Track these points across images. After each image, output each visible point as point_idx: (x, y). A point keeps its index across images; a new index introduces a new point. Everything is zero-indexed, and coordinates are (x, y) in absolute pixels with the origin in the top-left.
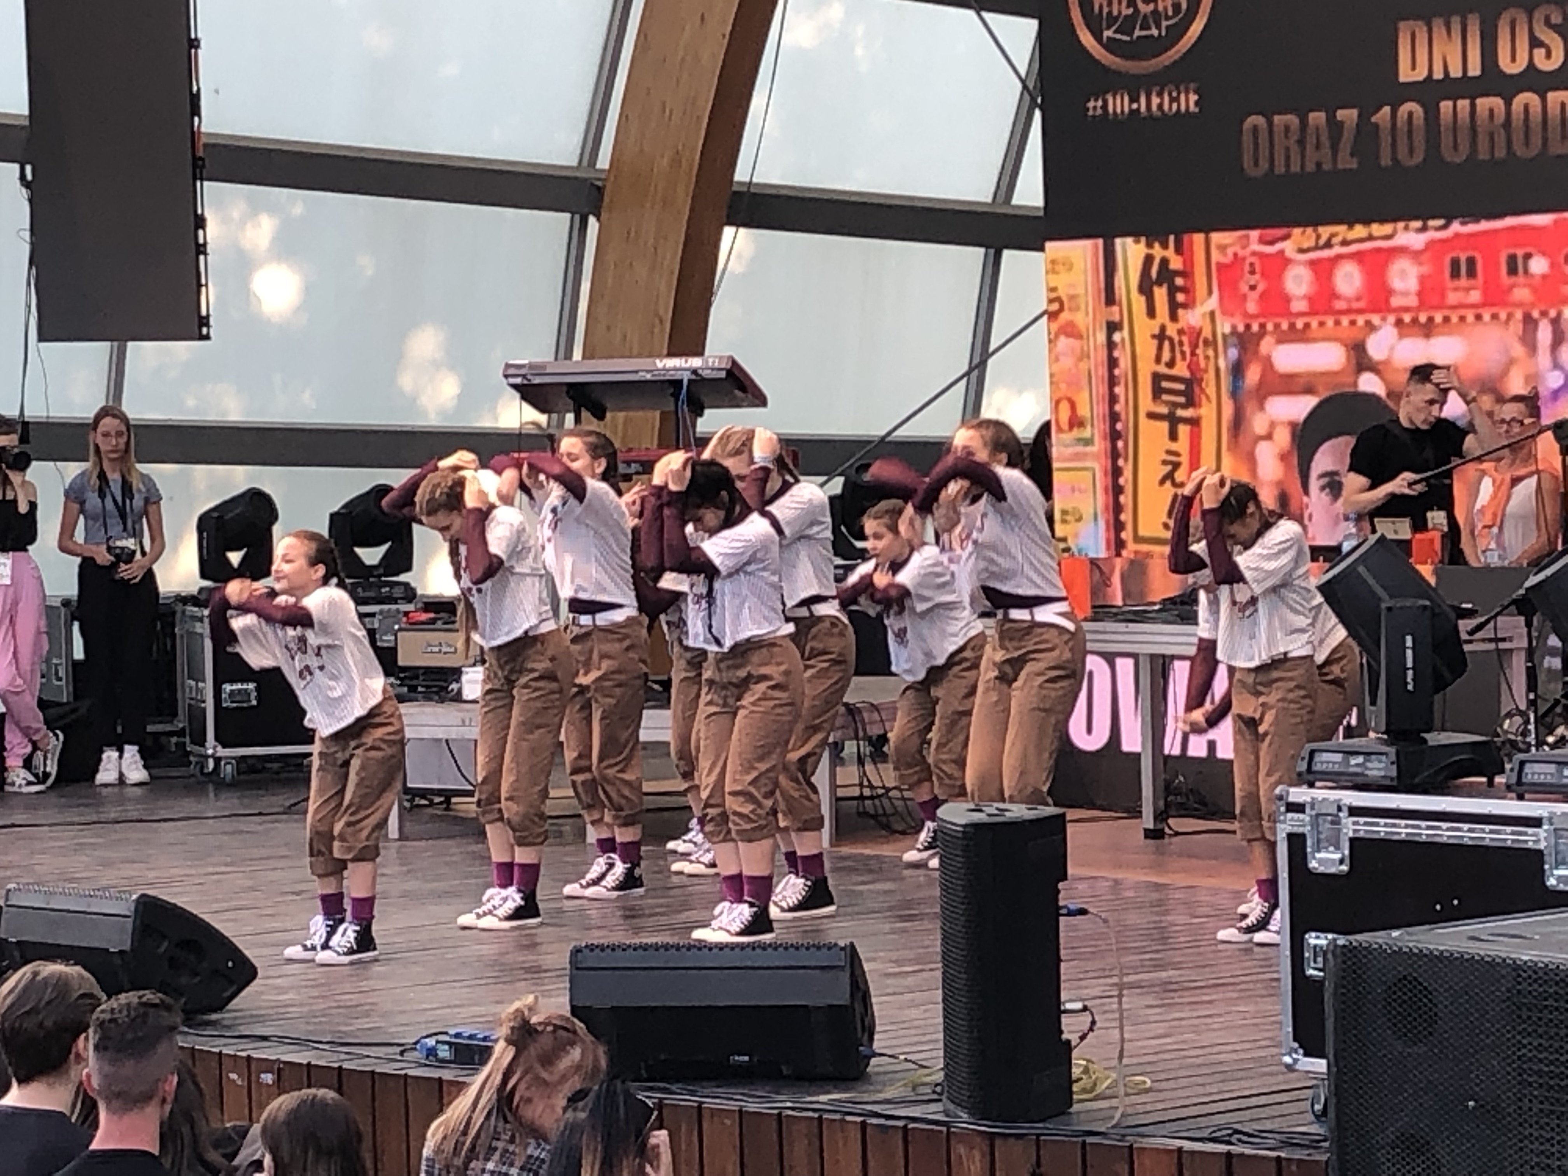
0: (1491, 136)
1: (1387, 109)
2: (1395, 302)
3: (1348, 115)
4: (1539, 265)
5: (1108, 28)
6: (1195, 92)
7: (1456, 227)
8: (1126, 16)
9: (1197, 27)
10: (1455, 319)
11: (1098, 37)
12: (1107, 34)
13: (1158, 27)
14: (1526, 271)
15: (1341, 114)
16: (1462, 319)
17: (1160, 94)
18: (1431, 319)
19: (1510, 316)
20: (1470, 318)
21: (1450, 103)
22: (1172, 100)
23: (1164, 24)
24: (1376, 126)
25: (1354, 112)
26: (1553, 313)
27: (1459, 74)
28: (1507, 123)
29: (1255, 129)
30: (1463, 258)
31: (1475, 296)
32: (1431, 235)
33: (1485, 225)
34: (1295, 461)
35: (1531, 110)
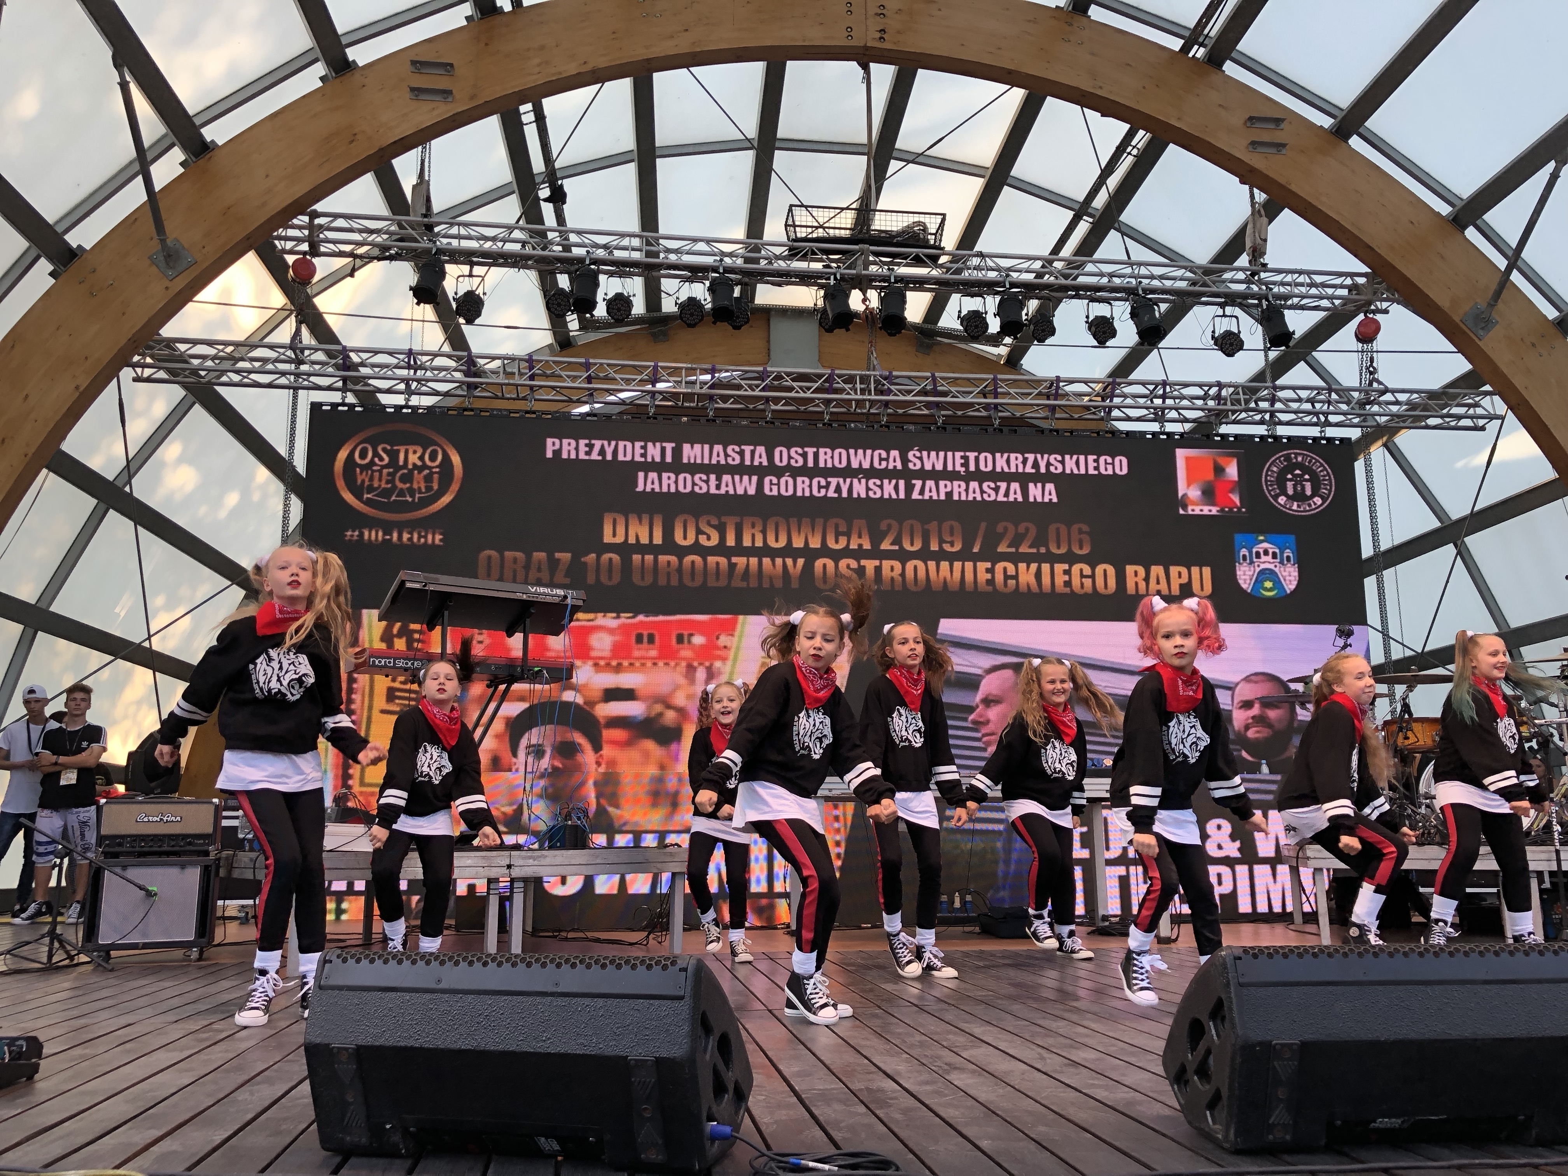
0: (669, 574)
1: (593, 556)
2: (594, 654)
3: (565, 557)
4: (698, 640)
5: (368, 493)
6: (441, 534)
7: (641, 618)
8: (384, 489)
9: (446, 499)
10: (637, 664)
11: (359, 497)
12: (365, 496)
13: (413, 496)
14: (689, 642)
15: (557, 555)
16: (643, 665)
17: (411, 533)
18: (620, 664)
19: (677, 665)
20: (649, 664)
21: (640, 556)
22: (420, 537)
23: (417, 495)
24: (585, 564)
25: (569, 555)
26: (707, 664)
27: (647, 542)
28: (680, 569)
29: (489, 557)
30: (645, 633)
31: (653, 653)
32: (622, 621)
33: (661, 618)
34: (507, 739)
35: (696, 565)
